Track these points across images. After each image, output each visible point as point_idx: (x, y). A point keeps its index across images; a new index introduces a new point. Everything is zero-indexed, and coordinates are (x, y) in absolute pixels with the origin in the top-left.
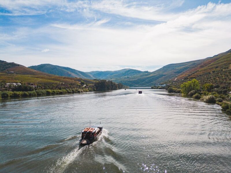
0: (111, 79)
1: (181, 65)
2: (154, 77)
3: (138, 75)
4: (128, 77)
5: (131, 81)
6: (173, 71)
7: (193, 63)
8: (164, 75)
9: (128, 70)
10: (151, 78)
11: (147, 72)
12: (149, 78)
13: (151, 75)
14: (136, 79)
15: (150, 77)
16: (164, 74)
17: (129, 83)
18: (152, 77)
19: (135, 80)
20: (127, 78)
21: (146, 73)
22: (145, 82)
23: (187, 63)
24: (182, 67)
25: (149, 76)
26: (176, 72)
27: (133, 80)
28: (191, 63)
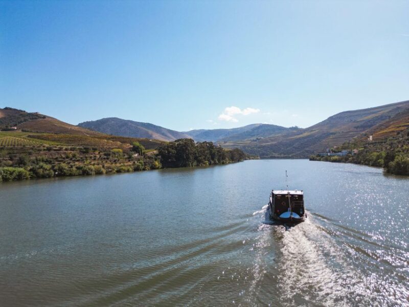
0: (225, 142)
1: (366, 112)
2: (311, 138)
3: (277, 135)
4: (257, 139)
5: (264, 147)
6: (350, 124)
7: (395, 107)
8: (332, 134)
9: (259, 125)
10: (306, 140)
11: (296, 128)
12: (300, 139)
13: (305, 134)
14: (274, 143)
15: (304, 138)
16: (331, 132)
17: (259, 149)
18: (308, 137)
19: (272, 144)
20: (256, 141)
21: (295, 131)
22: (294, 147)
23: (381, 109)
24: (370, 117)
25: (301, 136)
26: (357, 128)
27: (267, 144)
28: (390, 109)
